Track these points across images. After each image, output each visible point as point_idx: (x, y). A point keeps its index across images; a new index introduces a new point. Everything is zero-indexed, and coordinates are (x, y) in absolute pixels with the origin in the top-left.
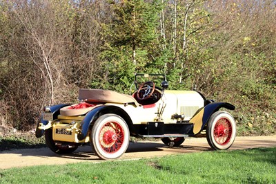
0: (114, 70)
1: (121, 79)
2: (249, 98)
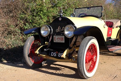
1: (39, 13)
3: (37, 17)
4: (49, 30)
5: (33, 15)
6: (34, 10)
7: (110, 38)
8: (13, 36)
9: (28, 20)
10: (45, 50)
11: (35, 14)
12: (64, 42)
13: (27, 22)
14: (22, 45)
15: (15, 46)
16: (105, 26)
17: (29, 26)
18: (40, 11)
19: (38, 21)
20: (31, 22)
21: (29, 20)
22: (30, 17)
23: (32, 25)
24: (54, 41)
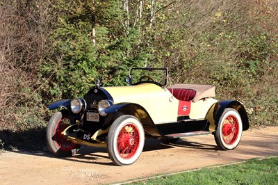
0: (71, 53)
1: (79, 64)
2: (221, 84)
3: (76, 72)
4: (81, 104)
5: (69, 68)
6: (70, 58)
7: (188, 117)
8: (27, 109)
9: (57, 77)
10: (74, 130)
11: (72, 66)
12: (98, 120)
13: (56, 81)
14: (45, 125)
15: (32, 126)
16: (171, 99)
17: (58, 89)
18: (83, 59)
19: (76, 79)
20: (63, 82)
21: (60, 78)
22: (61, 71)
23: (66, 86)
24: (88, 120)
